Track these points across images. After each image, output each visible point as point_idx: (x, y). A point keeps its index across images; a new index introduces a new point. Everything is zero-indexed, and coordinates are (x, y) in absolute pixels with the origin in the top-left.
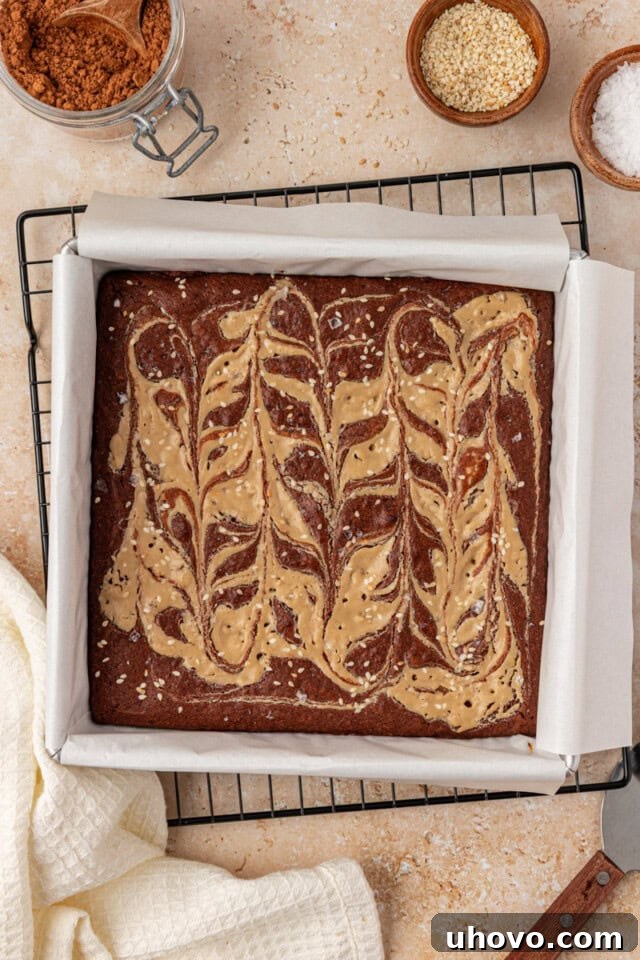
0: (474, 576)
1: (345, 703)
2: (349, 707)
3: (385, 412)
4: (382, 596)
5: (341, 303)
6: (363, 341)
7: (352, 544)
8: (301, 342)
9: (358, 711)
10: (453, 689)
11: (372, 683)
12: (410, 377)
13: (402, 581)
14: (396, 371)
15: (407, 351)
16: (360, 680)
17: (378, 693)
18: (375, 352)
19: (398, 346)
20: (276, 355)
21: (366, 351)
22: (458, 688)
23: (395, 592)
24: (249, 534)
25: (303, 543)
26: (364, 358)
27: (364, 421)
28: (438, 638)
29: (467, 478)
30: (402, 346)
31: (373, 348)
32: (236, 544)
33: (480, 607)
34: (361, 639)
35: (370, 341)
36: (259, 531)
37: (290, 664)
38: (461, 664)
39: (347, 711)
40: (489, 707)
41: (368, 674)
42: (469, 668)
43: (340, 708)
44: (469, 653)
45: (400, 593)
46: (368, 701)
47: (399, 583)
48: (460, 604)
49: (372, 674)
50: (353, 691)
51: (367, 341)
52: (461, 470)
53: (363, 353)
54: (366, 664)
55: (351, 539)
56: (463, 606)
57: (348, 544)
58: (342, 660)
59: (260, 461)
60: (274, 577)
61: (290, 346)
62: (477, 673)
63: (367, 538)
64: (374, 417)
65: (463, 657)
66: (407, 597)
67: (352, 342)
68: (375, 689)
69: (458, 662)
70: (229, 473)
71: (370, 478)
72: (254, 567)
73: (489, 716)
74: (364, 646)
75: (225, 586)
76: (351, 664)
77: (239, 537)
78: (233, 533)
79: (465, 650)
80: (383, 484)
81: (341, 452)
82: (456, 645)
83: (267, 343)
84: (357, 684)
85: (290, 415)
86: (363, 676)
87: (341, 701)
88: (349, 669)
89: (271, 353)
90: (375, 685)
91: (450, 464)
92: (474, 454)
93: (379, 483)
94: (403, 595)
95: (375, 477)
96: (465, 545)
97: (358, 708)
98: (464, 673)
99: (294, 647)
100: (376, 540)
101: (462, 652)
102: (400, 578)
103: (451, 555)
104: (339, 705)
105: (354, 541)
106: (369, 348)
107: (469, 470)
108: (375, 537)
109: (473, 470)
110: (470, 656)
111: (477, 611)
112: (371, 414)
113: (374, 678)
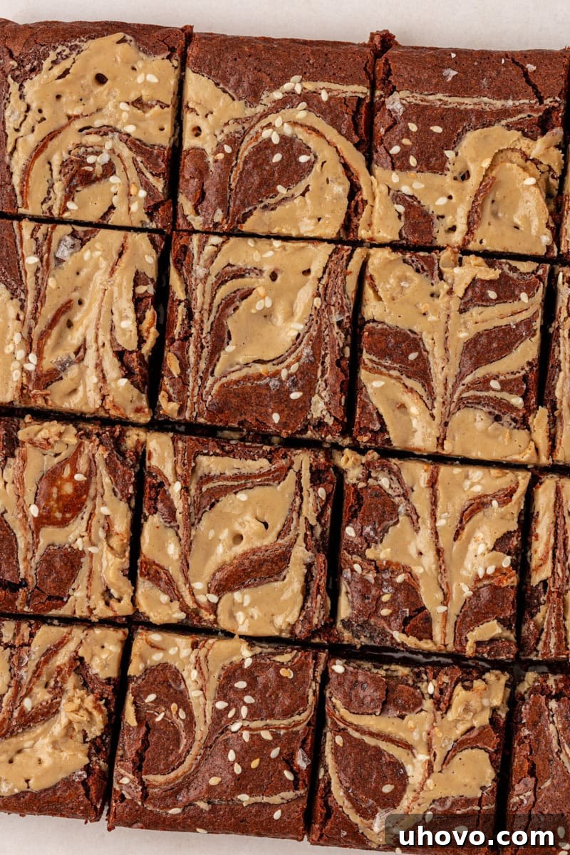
0: (70, 301)
1: (316, 93)
2: (310, 86)
3: (214, 598)
4: (242, 276)
5: (283, 794)
6: (248, 728)
7: (288, 367)
8: (356, 735)
9: (297, 78)
10: (123, 106)
11: (269, 125)
12: (170, 662)
13: (208, 300)
14: (195, 674)
15: (174, 706)
16: (288, 130)
17: (260, 109)
18: (228, 709)
19: (190, 714)
20: (402, 717)
21: (244, 711)
22: (116, 107)
23: (221, 281)
24: (471, 393)
25: (381, 373)
26: (248, 699)
27: (248, 586)
28: (142, 193)
29: (72, 476)
30: (182, 715)
31: (231, 714)
32: (496, 377)
33: (63, 248)
34: (285, 199)
35: (235, 727)
36: (456, 396)
37: (413, 161)
38: (108, 145)
39: (313, 79)
40: (66, 72)
41: (276, 140)
42: (93, 139)
43: (326, 85)
44: (93, 165)
45: (212, 279)
46: (277, 95)
47: (213, 298)
48: (98, 253)
49: (270, 139)
50: (301, 113)
51: (242, 728)
52: (82, 489)
53: (249, 706)
54: (277, 158)
55: (289, 376)
56: (93, 249)
57: (294, 368)
58: (317, 167)
59: (441, 523)
60: (432, 318)
61: (374, 730)
62: (81, 130)
63: (260, 377)
64: (232, 590)
65: (104, 158)
66: (200, 271)
67: (267, 727)
68: (264, 115)
69: (112, 151)
70: (495, 503)
71: (243, 488)
72: (464, 335)
73: (67, 57)
74: (280, 188)
75: (515, 306)
76: (303, 159)
77: (489, 389)
78: (499, 395)
79: (99, 170)
80: (221, 476)
81: (292, 534)
82: (113, 179)
83: (415, 737)
84: (295, 124)
85: (385, 598)
86: (283, 137)
87: (324, 96)
88: (306, 150)
89: (411, 720)
90: (264, 122)
91: (98, 500)
92: (58, 515)
93: (227, 479)
94: (207, 275)
95: (235, 490)
96: (81, 353)
97: (295, 84)
98: (105, 131)
99: (406, 190)
100: (245, 371)
101: (104, 166)
102: (211, 305)
103: (104, 337)
104: (329, 91)
105: (284, 374)
106: (237, 717)
107: (68, 489)
108: (247, 378)
109: (59, 489)
110: (90, 159)
111: (69, 240)
112: (237, 596)
113: (266, 134)
